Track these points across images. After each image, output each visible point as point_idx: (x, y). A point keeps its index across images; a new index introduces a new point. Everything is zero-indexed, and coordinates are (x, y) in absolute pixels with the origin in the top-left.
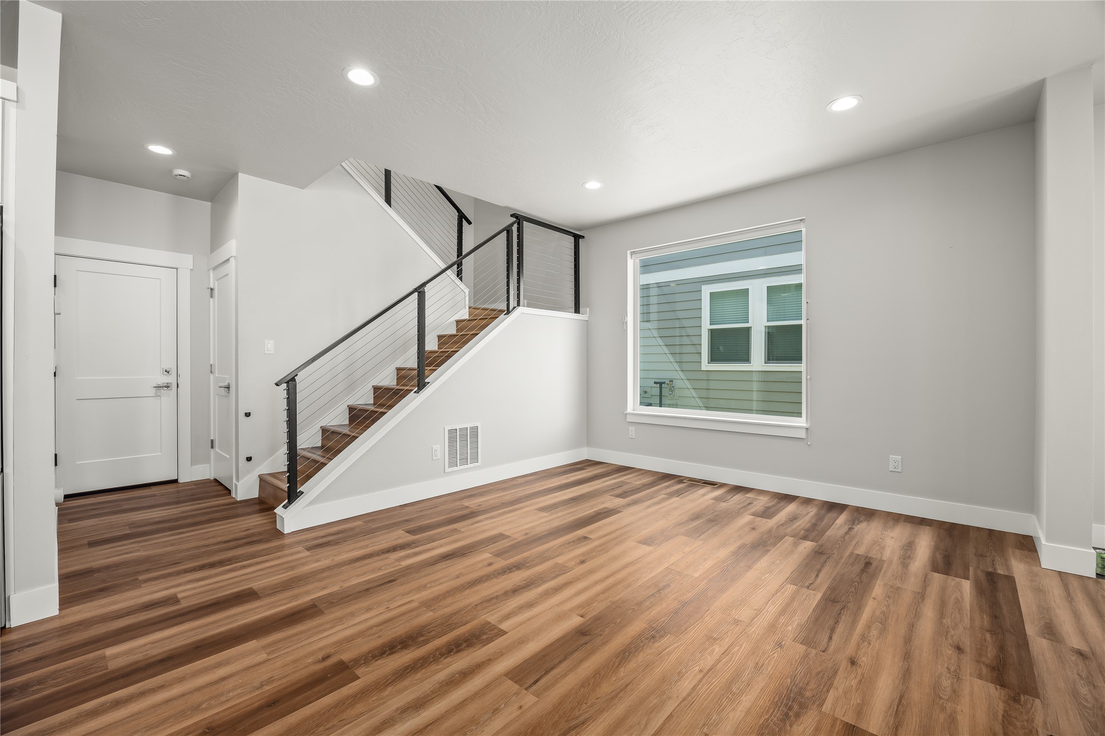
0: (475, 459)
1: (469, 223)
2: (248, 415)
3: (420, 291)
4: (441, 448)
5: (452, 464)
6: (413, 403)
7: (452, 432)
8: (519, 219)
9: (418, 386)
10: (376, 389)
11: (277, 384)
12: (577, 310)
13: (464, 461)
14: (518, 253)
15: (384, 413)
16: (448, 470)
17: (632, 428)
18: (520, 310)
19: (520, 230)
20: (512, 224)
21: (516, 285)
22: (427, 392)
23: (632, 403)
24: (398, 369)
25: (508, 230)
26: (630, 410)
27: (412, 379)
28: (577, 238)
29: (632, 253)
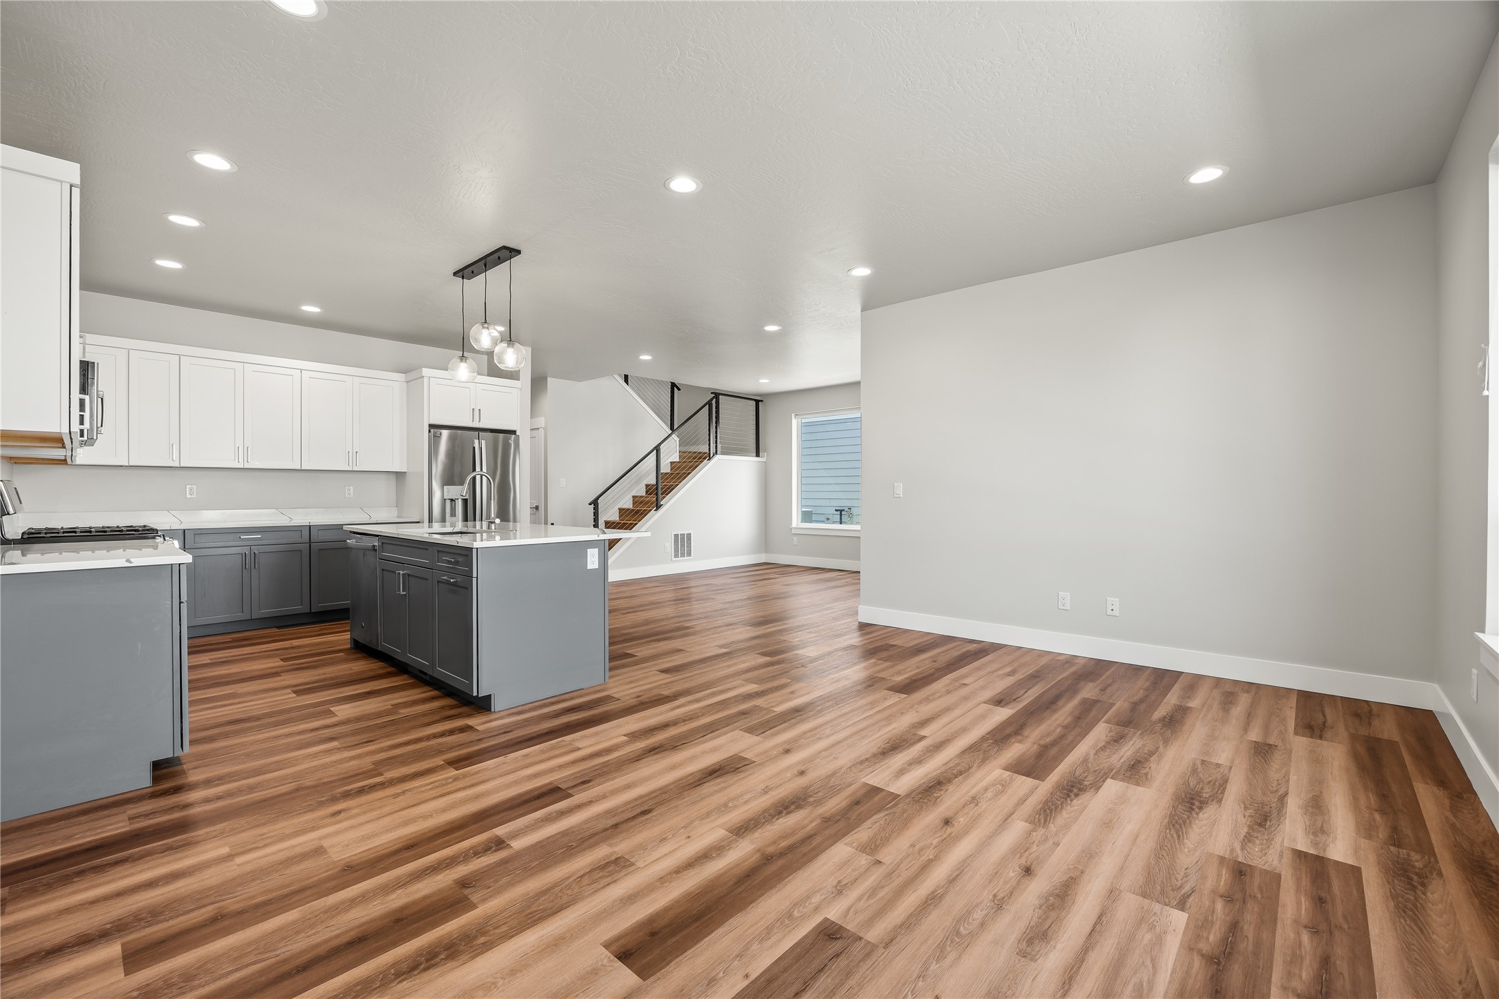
0: (689, 554)
1: (679, 389)
2: (552, 524)
3: (657, 449)
4: (670, 545)
5: (676, 556)
6: (653, 517)
7: (676, 536)
8: (717, 395)
9: (657, 506)
10: (620, 510)
11: (589, 504)
12: (758, 455)
13: (683, 555)
14: (716, 418)
15: (636, 524)
16: (674, 559)
17: (795, 538)
18: (718, 457)
19: (717, 403)
20: (712, 400)
21: (715, 435)
22: (661, 511)
23: (796, 521)
24: (633, 497)
25: (709, 403)
26: (794, 524)
27: (652, 503)
28: (757, 402)
29: (796, 415)
